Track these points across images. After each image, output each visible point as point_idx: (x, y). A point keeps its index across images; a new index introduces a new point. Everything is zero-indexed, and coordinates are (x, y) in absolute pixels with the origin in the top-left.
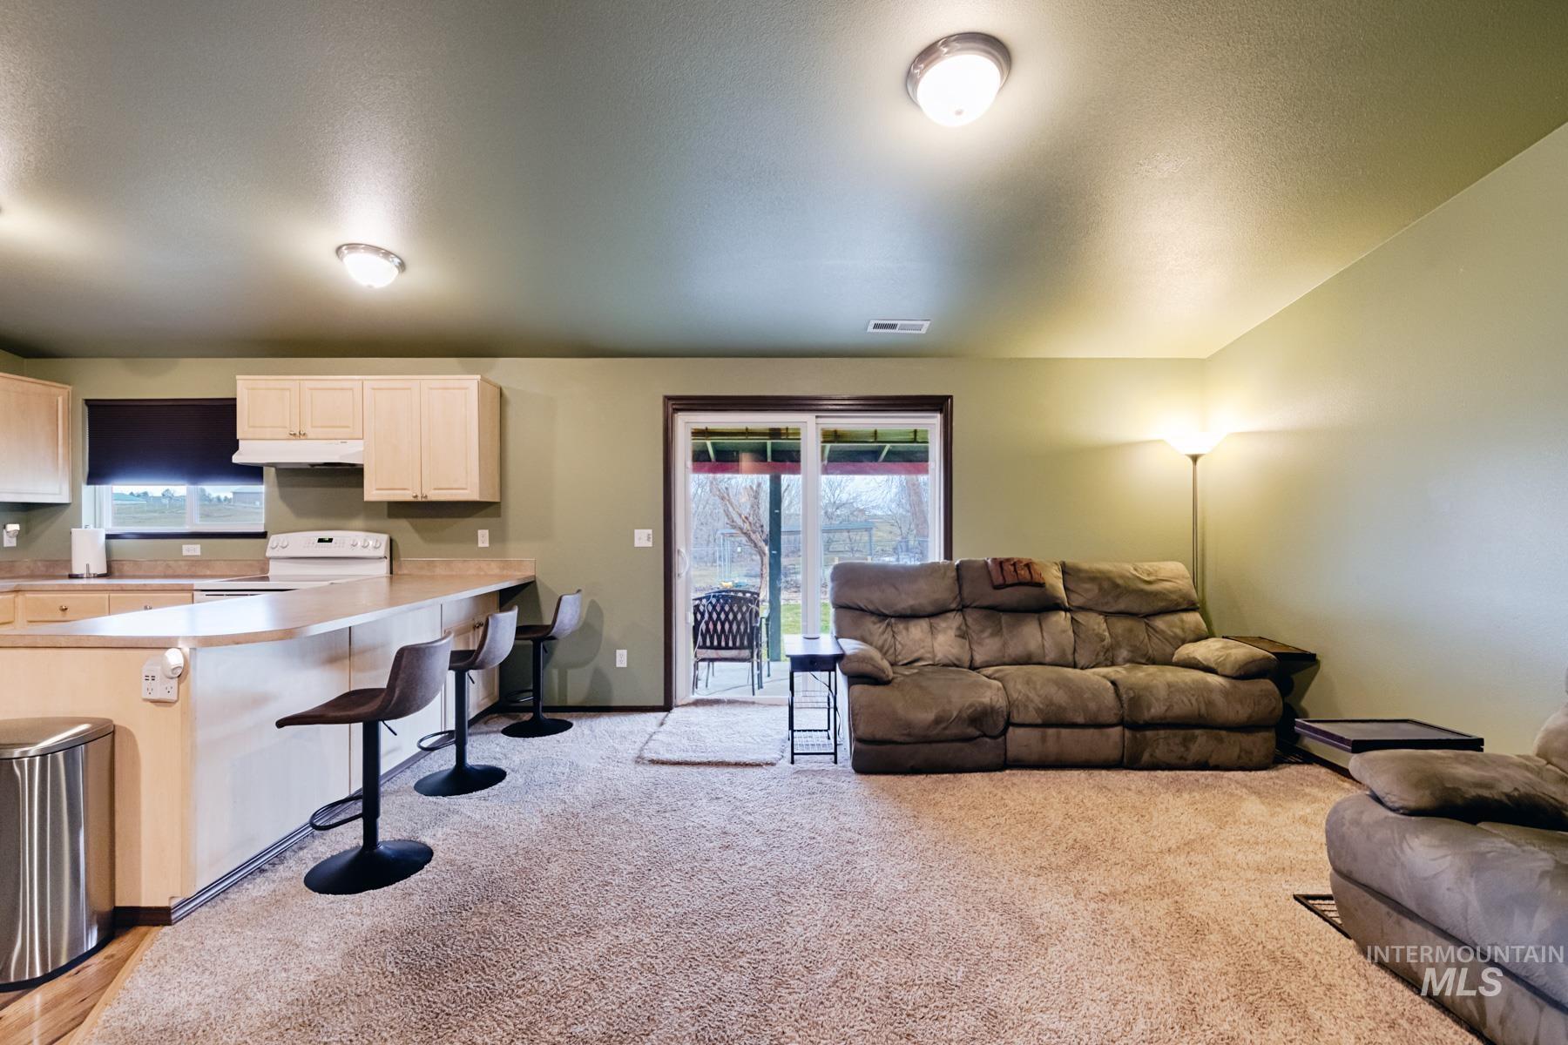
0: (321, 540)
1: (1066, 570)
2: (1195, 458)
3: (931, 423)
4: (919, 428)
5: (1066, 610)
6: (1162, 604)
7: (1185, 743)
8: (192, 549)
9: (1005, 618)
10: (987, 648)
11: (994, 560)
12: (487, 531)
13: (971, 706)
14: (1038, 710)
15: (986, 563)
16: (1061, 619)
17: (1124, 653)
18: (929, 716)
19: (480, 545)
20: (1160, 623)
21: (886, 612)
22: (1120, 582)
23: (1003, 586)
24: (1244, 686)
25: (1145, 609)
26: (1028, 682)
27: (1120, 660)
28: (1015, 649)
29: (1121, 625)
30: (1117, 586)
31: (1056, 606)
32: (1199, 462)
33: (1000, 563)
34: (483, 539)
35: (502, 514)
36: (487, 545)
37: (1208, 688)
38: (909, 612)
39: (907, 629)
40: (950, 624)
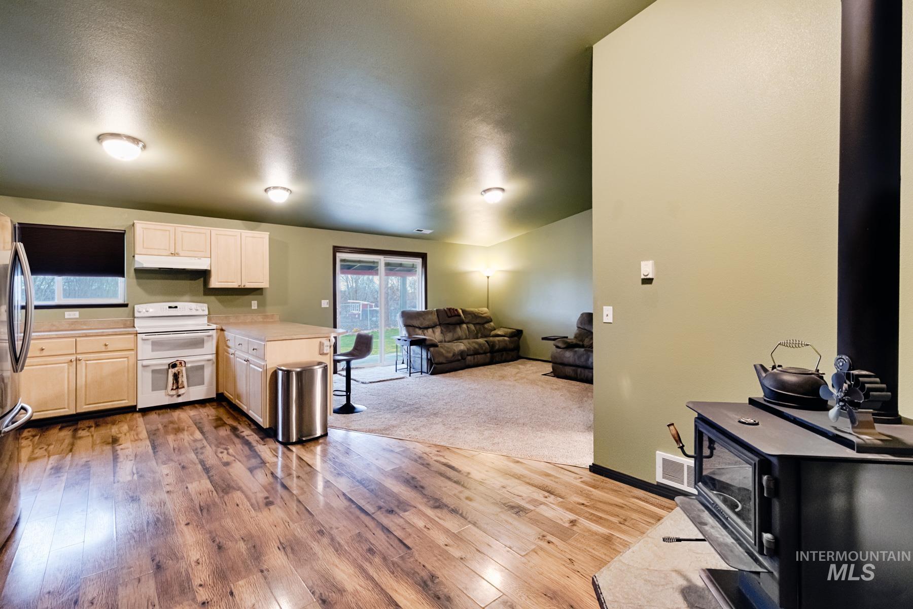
0: (170, 307)
1: (463, 311)
2: (488, 277)
3: (419, 261)
4: (414, 263)
5: (465, 323)
6: (485, 320)
7: (502, 355)
8: (74, 314)
9: (451, 327)
10: (449, 336)
11: (447, 308)
12: (256, 302)
13: (460, 350)
14: (473, 350)
15: (445, 310)
16: (464, 326)
17: (480, 335)
18: (451, 355)
19: (253, 308)
20: (486, 326)
21: (421, 327)
22: (476, 314)
23: (452, 316)
24: (512, 339)
25: (483, 321)
26: (469, 343)
27: (479, 337)
28: (456, 336)
29: (478, 327)
30: (475, 315)
31: (463, 322)
32: (489, 278)
33: (449, 309)
34: (254, 305)
35: (264, 293)
36: (256, 308)
37: (505, 341)
38: (427, 326)
39: (427, 332)
40: (438, 330)
